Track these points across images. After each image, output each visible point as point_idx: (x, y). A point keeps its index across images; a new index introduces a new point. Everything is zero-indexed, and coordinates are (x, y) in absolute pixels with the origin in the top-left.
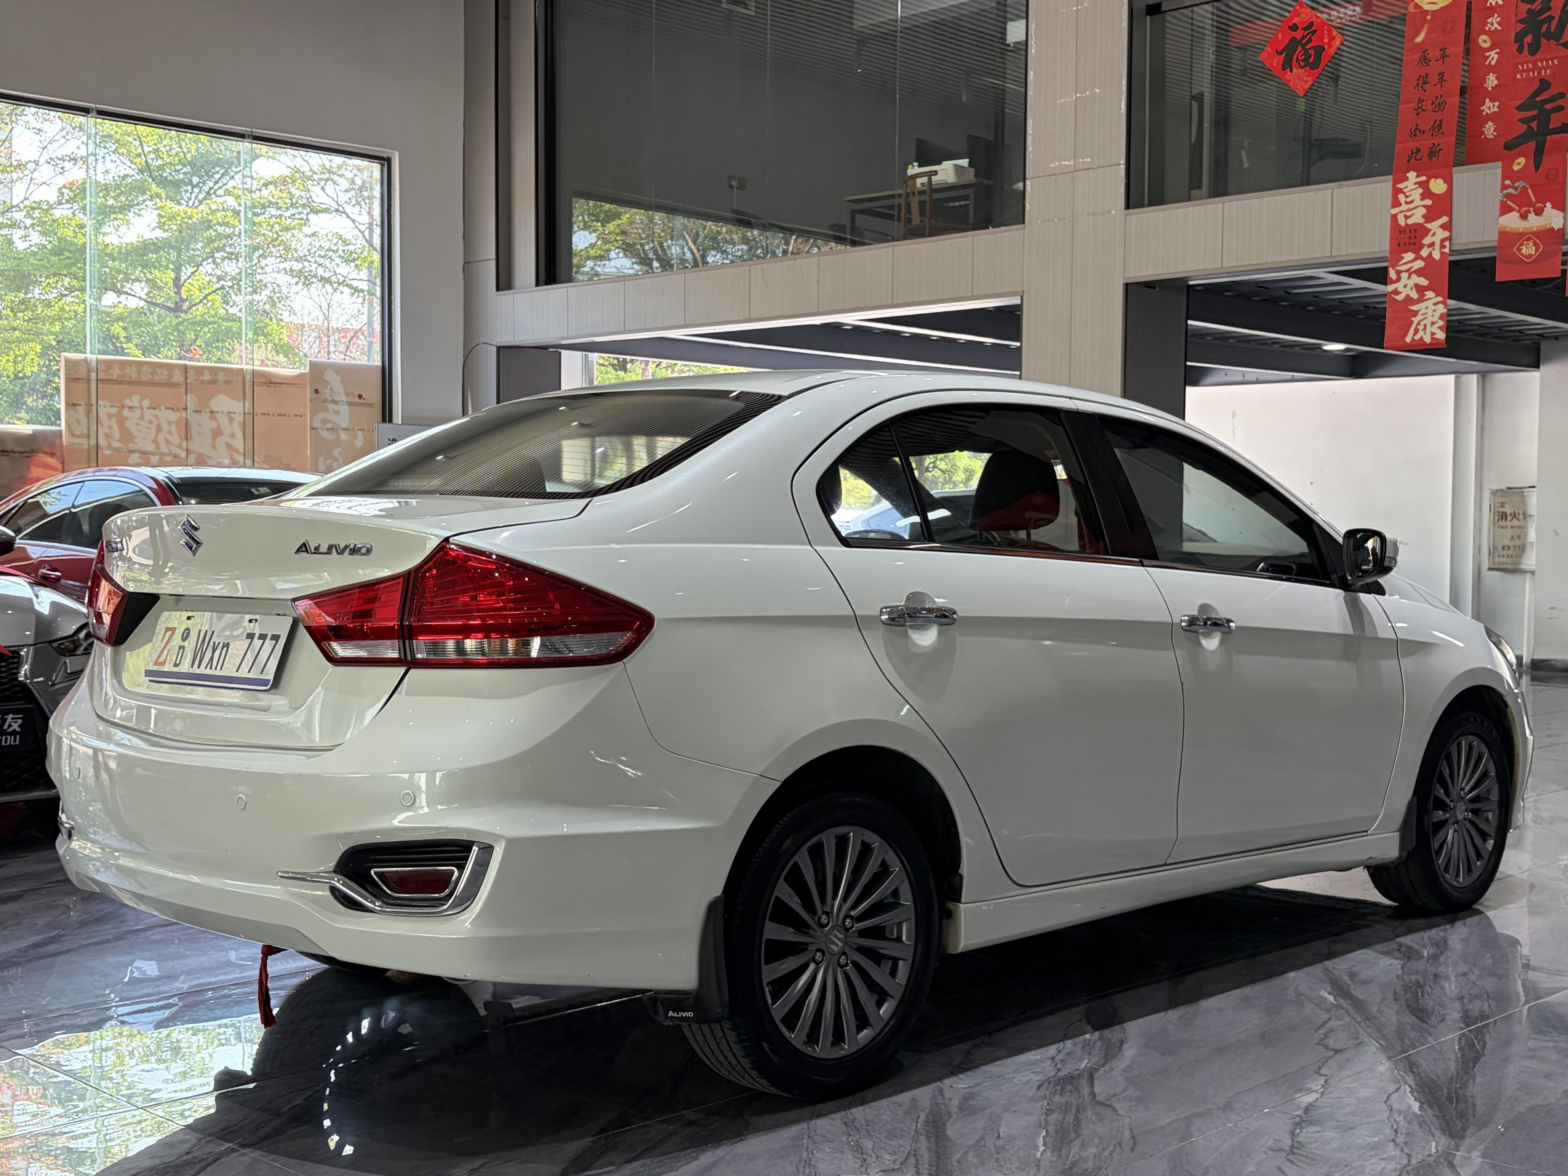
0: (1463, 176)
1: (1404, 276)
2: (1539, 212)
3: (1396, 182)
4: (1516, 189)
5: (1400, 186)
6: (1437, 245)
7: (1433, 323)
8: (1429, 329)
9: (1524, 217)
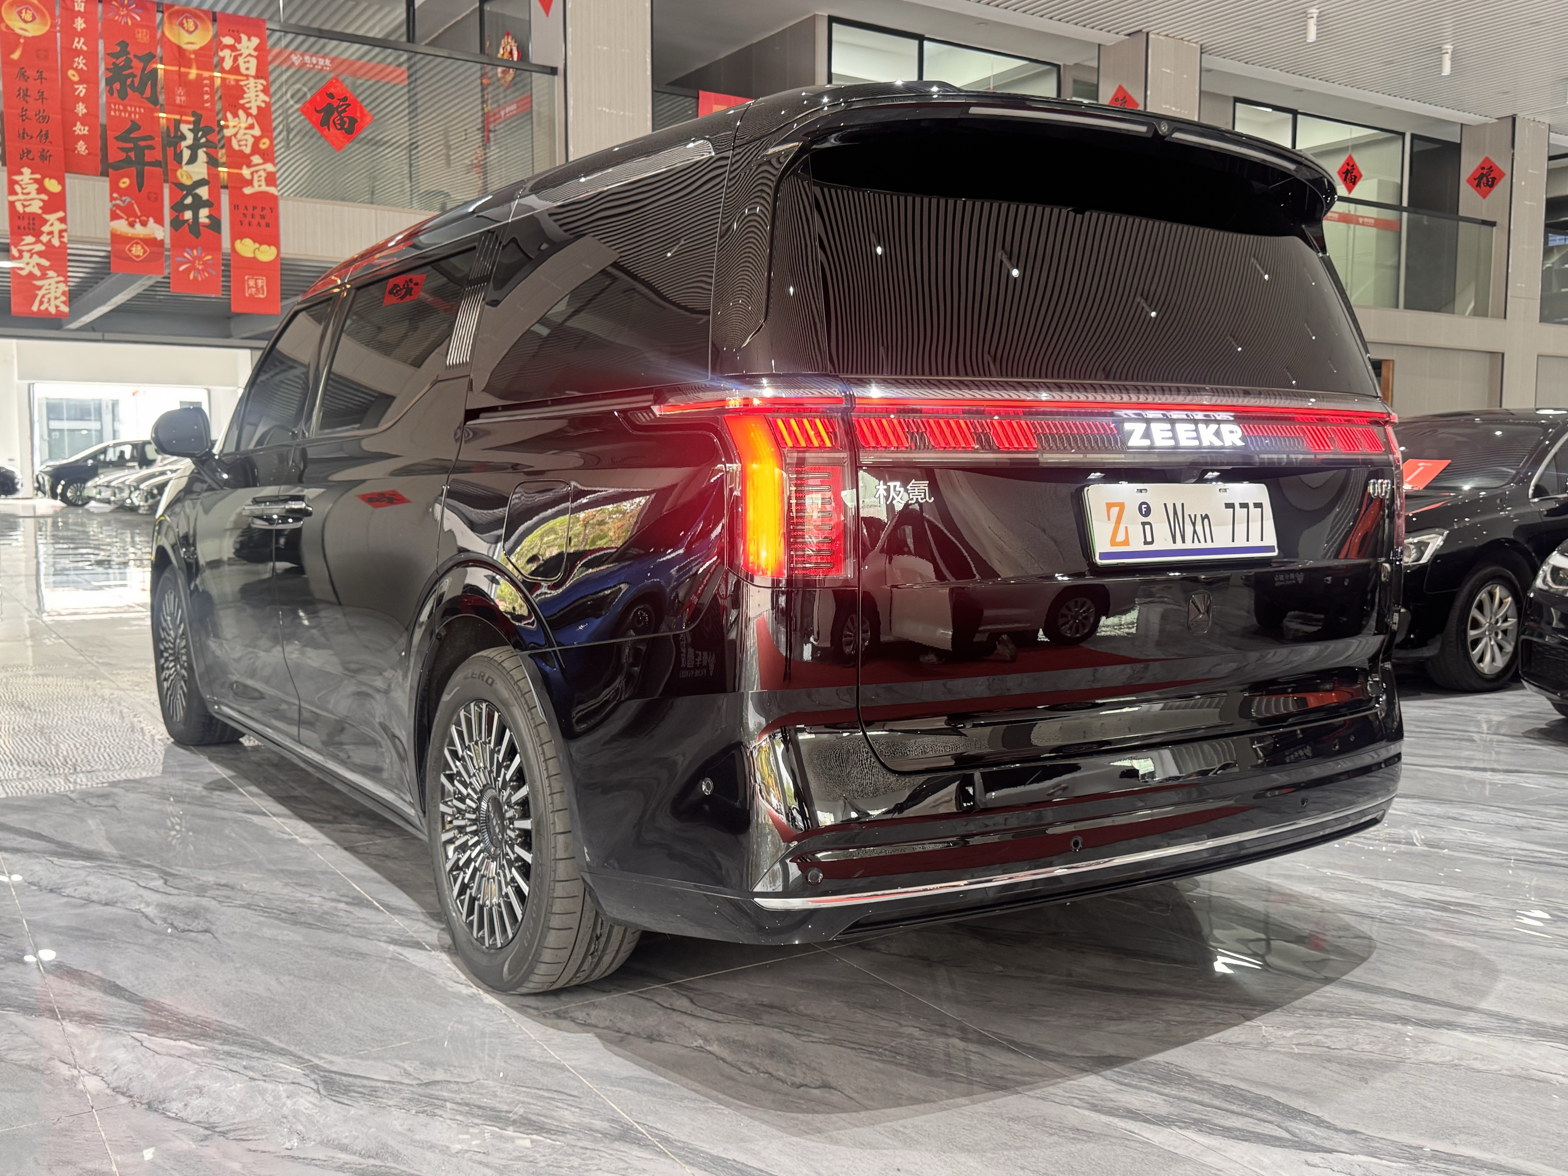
0: (73, 181)
1: (26, 255)
2: (144, 224)
3: (10, 173)
4: (124, 202)
5: (17, 178)
6: (56, 234)
7: (56, 298)
8: (53, 302)
9: (132, 225)
